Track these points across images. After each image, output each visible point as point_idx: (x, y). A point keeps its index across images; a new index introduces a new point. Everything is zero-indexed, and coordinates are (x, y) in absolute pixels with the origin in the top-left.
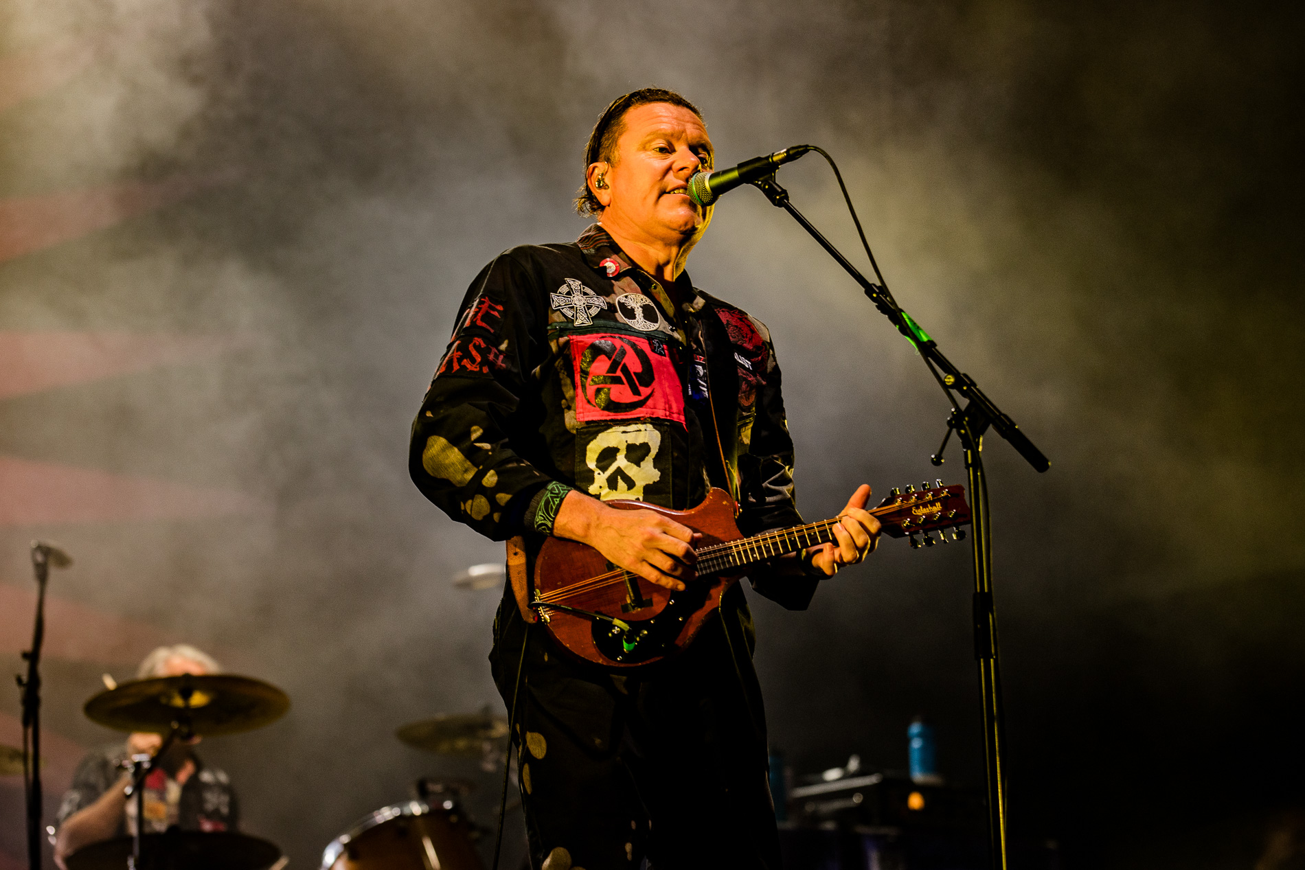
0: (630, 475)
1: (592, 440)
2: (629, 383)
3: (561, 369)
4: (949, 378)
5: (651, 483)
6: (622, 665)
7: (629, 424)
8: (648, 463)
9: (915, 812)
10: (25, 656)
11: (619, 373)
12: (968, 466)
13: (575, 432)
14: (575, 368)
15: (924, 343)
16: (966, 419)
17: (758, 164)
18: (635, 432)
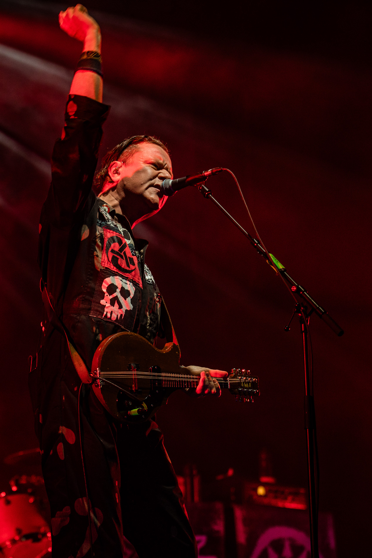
0: (121, 302)
1: (108, 277)
2: (126, 260)
3: (98, 238)
4: (294, 288)
5: (129, 310)
8: (129, 299)
9: (261, 496)
11: (122, 254)
13: (99, 270)
14: (105, 242)
15: (281, 269)
16: (302, 308)
17: (197, 177)
18: (126, 283)
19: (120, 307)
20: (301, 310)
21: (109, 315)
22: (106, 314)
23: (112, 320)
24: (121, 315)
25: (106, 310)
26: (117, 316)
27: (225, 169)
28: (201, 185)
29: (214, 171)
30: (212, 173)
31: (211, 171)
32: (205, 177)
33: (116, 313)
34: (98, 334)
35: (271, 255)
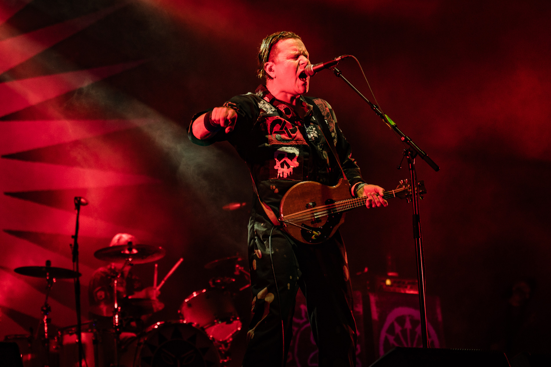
2: (287, 133)
4: (403, 138)
5: (296, 167)
6: (311, 244)
7: (288, 147)
8: (295, 160)
9: (388, 286)
10: (73, 237)
11: (284, 130)
12: (410, 169)
13: (269, 148)
15: (393, 125)
16: (409, 153)
17: (330, 62)
18: (291, 149)
19: (288, 167)
20: (409, 154)
21: (281, 175)
22: (280, 175)
23: (285, 178)
24: (290, 172)
25: (279, 172)
26: (288, 174)
27: (350, 56)
28: (333, 68)
29: (342, 57)
30: (342, 59)
31: (341, 57)
32: (336, 62)
33: (287, 172)
34: (275, 189)
35: (386, 115)
